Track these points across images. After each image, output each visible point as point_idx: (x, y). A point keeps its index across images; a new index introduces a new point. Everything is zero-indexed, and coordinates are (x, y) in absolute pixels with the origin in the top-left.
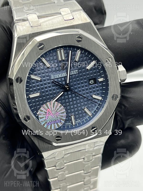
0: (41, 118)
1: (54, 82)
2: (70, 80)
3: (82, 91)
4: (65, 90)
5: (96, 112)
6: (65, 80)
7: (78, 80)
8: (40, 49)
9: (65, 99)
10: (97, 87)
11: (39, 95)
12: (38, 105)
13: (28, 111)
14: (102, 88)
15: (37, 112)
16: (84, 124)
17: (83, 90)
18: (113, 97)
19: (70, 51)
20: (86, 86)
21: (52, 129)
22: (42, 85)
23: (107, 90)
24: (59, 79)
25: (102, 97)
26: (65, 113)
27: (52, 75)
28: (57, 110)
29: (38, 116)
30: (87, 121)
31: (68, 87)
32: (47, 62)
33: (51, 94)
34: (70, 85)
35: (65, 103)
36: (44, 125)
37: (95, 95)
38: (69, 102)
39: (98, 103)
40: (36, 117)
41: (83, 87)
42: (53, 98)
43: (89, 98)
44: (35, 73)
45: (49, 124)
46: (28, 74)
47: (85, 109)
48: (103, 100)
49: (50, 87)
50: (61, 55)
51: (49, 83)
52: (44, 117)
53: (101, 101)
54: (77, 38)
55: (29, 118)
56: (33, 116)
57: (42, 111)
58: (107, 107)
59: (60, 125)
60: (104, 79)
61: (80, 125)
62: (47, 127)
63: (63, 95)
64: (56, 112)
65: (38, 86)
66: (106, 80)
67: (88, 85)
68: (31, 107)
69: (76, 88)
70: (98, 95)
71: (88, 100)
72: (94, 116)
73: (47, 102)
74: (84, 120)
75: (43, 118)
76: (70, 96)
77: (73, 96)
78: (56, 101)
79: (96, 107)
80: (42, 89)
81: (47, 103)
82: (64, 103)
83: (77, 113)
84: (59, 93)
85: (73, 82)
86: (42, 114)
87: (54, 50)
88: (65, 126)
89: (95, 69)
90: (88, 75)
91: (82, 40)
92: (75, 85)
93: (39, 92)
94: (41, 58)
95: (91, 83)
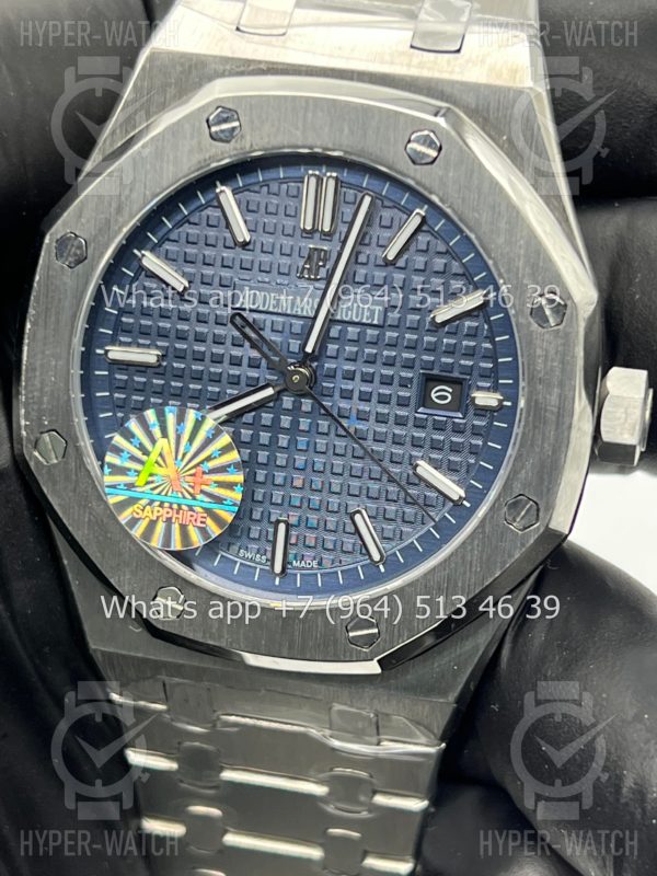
0: (114, 469)
1: (241, 323)
3: (373, 418)
7: (370, 360)
9: (273, 428)
10: (458, 430)
11: (154, 360)
12: (138, 408)
14: (480, 443)
16: (332, 588)
17: (381, 419)
19: (367, 200)
20: (403, 403)
22: (183, 317)
24: (278, 322)
25: (469, 489)
26: (239, 489)
28: (202, 462)
30: (353, 583)
32: (242, 215)
33: (215, 379)
34: (322, 365)
35: (271, 447)
37: (437, 465)
38: (292, 450)
39: (439, 514)
41: (383, 400)
44: (171, 247)
45: (145, 513)
47: (358, 517)
48: (467, 504)
49: (219, 341)
51: (220, 322)
52: (129, 470)
53: (457, 504)
54: (417, 141)
60: (507, 403)
61: (309, 588)
63: (271, 403)
65: (165, 315)
70: (449, 469)
72: (394, 569)
74: (339, 569)
75: (123, 471)
76: (304, 422)
77: (320, 430)
79: (422, 530)
80: (182, 337)
82: (263, 446)
84: (253, 385)
85: (340, 360)
86: (126, 454)
87: (299, 169)
88: (236, 562)
89: (473, 334)
90: (431, 349)
91: (436, 158)
92: (344, 378)
93: (158, 347)
94: (220, 188)
95: (437, 397)
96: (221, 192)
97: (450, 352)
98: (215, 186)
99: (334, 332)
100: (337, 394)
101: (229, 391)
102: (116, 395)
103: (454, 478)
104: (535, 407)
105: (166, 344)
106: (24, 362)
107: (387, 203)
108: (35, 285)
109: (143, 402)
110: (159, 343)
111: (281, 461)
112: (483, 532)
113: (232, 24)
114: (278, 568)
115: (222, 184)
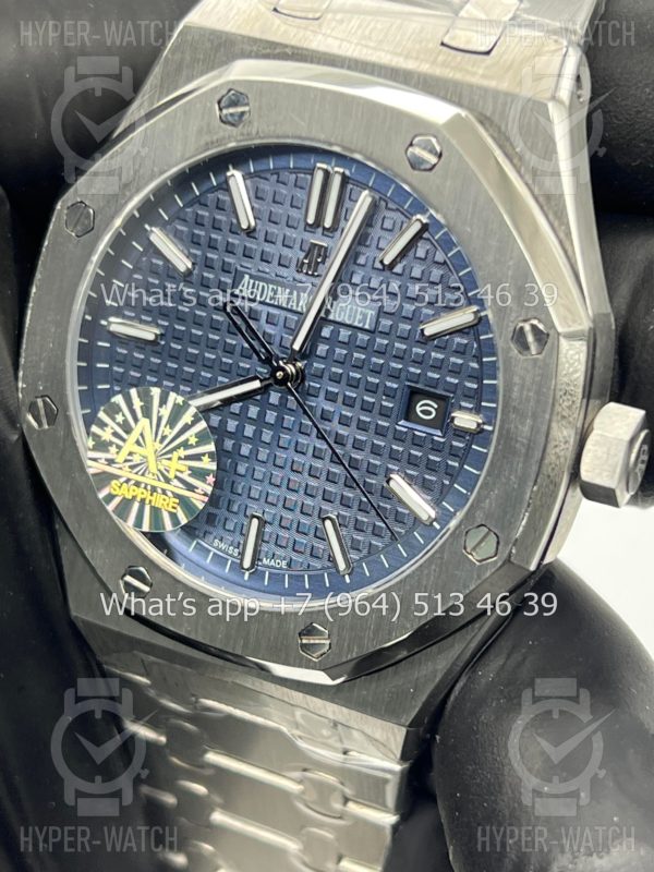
3: (354, 424)
7: (358, 366)
10: (437, 448)
11: (152, 337)
14: (457, 465)
17: (362, 427)
20: (384, 413)
25: (440, 510)
26: (211, 479)
27: (247, 277)
30: (318, 589)
32: (251, 201)
33: (208, 365)
34: (311, 364)
44: (180, 226)
45: (122, 491)
47: (328, 524)
48: (437, 526)
49: (215, 327)
53: (426, 526)
54: (419, 145)
69: (330, 398)
70: (423, 487)
72: (360, 580)
74: (305, 572)
76: (288, 420)
80: (181, 318)
87: (308, 160)
88: (210, 551)
89: (460, 352)
90: (418, 362)
91: (435, 165)
92: (330, 380)
93: (158, 325)
94: (232, 172)
95: (422, 411)
96: (233, 175)
97: (437, 367)
98: (228, 169)
99: (326, 332)
100: (322, 395)
101: (220, 379)
102: (116, 368)
103: (426, 497)
104: (507, 437)
105: (166, 324)
106: (27, 325)
107: (391, 205)
108: (44, 250)
109: (139, 378)
110: (160, 322)
111: (263, 456)
112: (442, 558)
113: (271, 4)
114: (247, 564)
115: (234, 168)
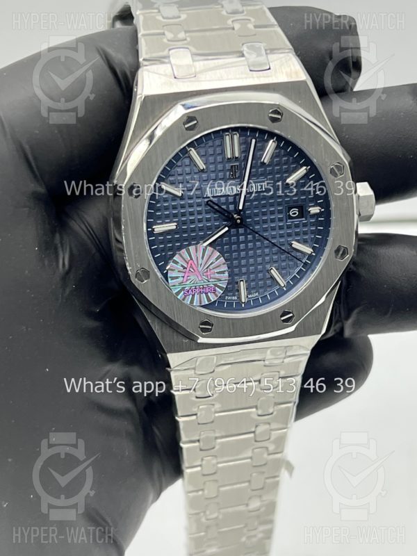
0: (173, 278)
1: (211, 204)
2: (247, 204)
3: (270, 229)
4: (233, 225)
5: (296, 281)
6: (236, 203)
7: (264, 206)
8: (187, 129)
9: (230, 244)
10: (305, 225)
11: (175, 227)
12: (171, 249)
13: (146, 259)
14: (314, 228)
15: (166, 264)
16: (266, 302)
17: (273, 229)
18: (337, 251)
19: (254, 141)
20: (280, 220)
21: (195, 304)
22: (183, 206)
23: (326, 233)
24: (223, 199)
25: (314, 248)
26: (227, 273)
28: (209, 265)
29: (167, 273)
31: (239, 219)
32: (200, 158)
33: (201, 229)
34: (245, 213)
35: (230, 251)
36: (178, 293)
37: (298, 241)
38: (239, 251)
39: (304, 261)
40: (162, 274)
41: (273, 221)
42: (204, 238)
43: (283, 248)
44: (171, 178)
45: (189, 293)
46: (156, 178)
47: (272, 271)
48: (314, 254)
49: (200, 213)
50: (232, 146)
51: (199, 205)
52: (179, 277)
53: (310, 257)
54: (272, 112)
55: (146, 274)
56: (156, 270)
57: (176, 262)
58: (321, 271)
59: (213, 298)
60: (323, 210)
61: (256, 304)
62: (184, 299)
63: (228, 234)
64: (207, 268)
65: (174, 207)
66: (327, 213)
67: (285, 219)
68: (153, 252)
69: (257, 223)
70: (304, 242)
71: (282, 251)
72: (290, 287)
73: (190, 244)
74: (267, 294)
75: (177, 278)
76: (242, 238)
77: (249, 239)
78: (210, 245)
79: (298, 269)
80: (183, 215)
81: (190, 248)
82: (227, 252)
83: (252, 276)
84: (218, 228)
85: (252, 209)
86: (177, 271)
87: (219, 134)
88: (224, 303)
91: (281, 119)
92: (255, 216)
93: (174, 222)
95: (293, 214)
96: (190, 150)
100: (253, 223)
101: (208, 233)
102: (160, 246)
103: (306, 245)
105: (178, 220)
107: (259, 140)
110: (174, 220)
112: (328, 264)
114: (243, 300)
115: (189, 147)
